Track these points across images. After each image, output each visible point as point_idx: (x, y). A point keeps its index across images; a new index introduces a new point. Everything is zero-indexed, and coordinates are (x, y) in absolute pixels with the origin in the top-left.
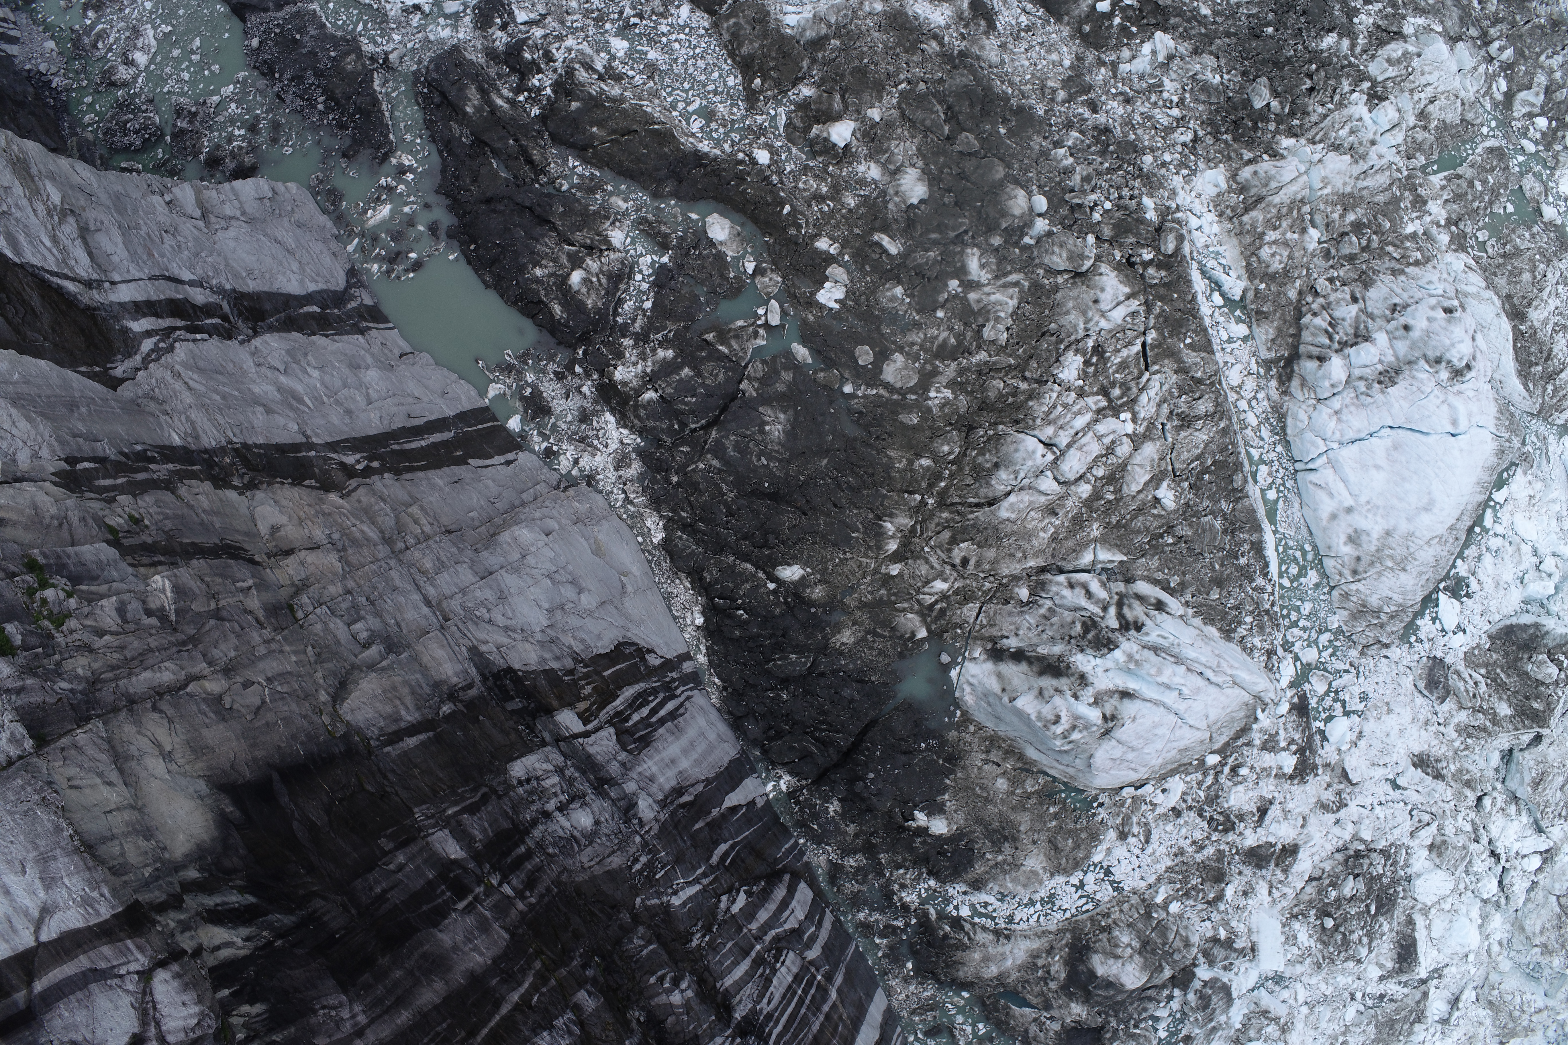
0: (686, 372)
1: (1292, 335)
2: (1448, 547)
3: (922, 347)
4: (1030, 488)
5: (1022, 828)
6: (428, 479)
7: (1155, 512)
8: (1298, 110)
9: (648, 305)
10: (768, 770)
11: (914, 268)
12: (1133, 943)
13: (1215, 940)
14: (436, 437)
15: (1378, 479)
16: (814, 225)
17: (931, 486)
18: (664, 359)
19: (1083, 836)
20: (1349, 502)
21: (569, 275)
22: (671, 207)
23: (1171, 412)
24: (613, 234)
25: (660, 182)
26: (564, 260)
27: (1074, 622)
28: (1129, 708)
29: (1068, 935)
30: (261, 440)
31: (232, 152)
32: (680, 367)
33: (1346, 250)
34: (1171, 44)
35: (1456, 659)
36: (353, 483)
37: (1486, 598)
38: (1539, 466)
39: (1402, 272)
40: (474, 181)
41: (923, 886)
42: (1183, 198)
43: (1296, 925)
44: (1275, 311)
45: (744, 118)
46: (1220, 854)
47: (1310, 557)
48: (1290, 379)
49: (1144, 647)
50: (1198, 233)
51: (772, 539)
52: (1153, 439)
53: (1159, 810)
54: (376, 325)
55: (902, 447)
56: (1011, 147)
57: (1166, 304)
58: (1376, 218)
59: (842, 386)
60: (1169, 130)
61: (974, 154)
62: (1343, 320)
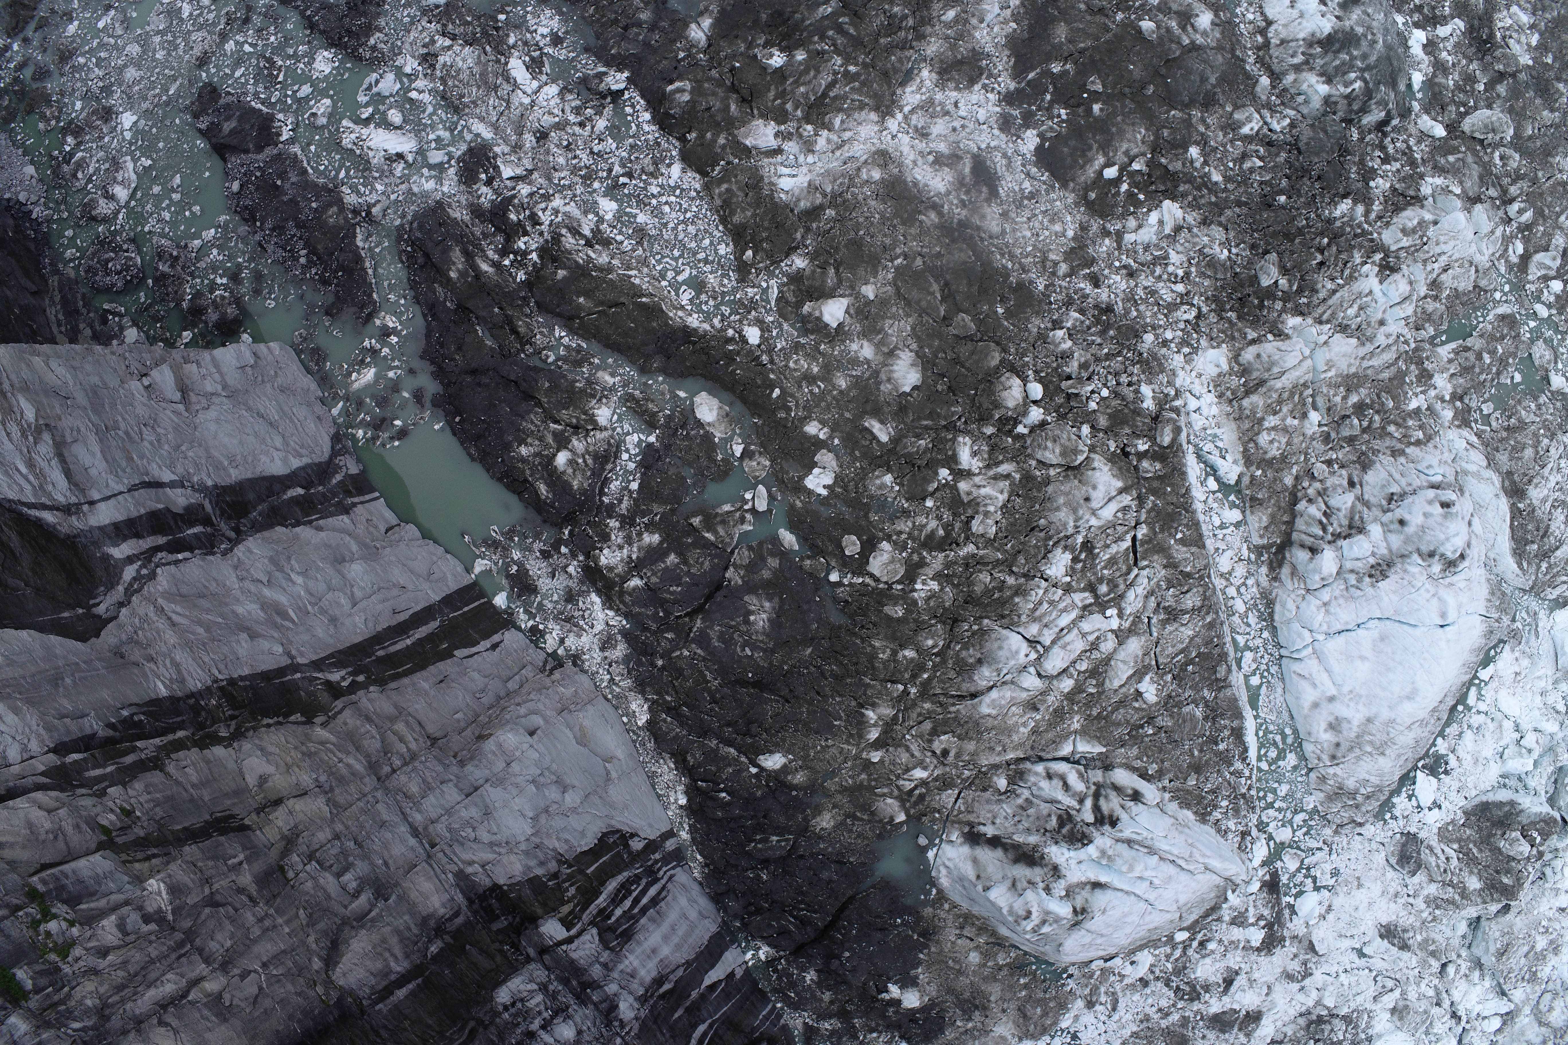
0: (672, 559)
1: (1285, 523)
2: (1429, 727)
3: (910, 534)
4: (1012, 682)
5: (992, 999)
6: (414, 684)
7: (1137, 705)
8: (1307, 287)
9: (634, 486)
10: (747, 941)
11: (904, 456)
14: (422, 632)
15: (1363, 670)
16: (804, 408)
17: (914, 676)
18: (650, 545)
19: (1051, 1005)
20: (1332, 691)
21: (555, 455)
22: (659, 383)
23: (1158, 604)
24: (599, 412)
25: (648, 357)
26: (550, 439)
27: (1049, 815)
28: (1100, 899)
30: (246, 671)
31: (214, 301)
32: (666, 554)
33: (1346, 432)
34: (1179, 213)
35: (1429, 835)
36: (339, 704)
37: (1464, 774)
38: (1527, 642)
39: (1402, 453)
40: (459, 348)
42: (1183, 379)
44: (1270, 497)
45: (735, 290)
46: (1185, 1021)
47: (1290, 740)
48: (1280, 566)
49: (1117, 841)
51: (754, 729)
52: (1138, 634)
53: (1127, 981)
54: (362, 499)
55: (886, 638)
56: (1007, 329)
57: (1158, 497)
58: (1379, 397)
59: (828, 574)
60: (1172, 307)
61: (970, 338)
62: (1339, 510)
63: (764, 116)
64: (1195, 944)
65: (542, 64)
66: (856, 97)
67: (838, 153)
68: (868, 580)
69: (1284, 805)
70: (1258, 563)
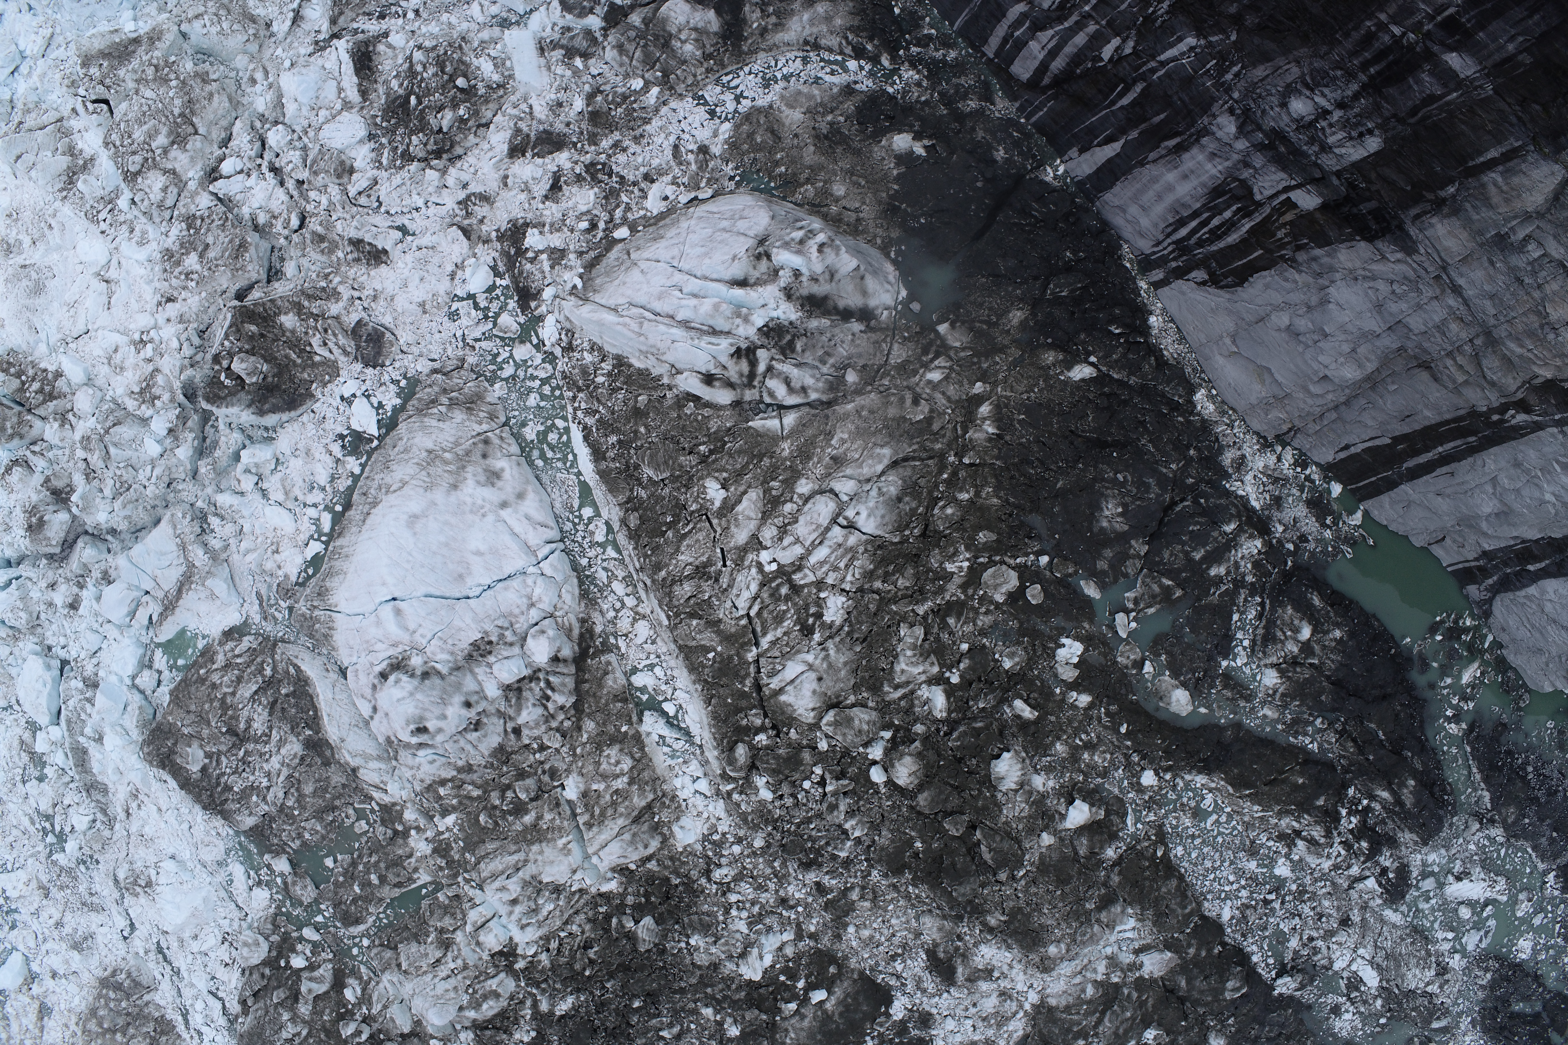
0: (1199, 556)
1: (586, 681)
2: (375, 484)
3: (976, 611)
4: (863, 481)
5: (812, 148)
6: (1439, 414)
7: (725, 475)
8: (601, 924)
9: (1236, 617)
10: (1065, 183)
11: (996, 689)
12: (679, 44)
13: (585, 56)
14: (1423, 458)
15: (476, 542)
16: (1091, 718)
17: (954, 474)
18: (1220, 565)
19: (746, 146)
20: (505, 514)
21: (1312, 635)
22: (1224, 716)
23: (717, 580)
24: (1275, 681)
25: (1237, 739)
26: (1317, 649)
27: (803, 352)
28: (737, 270)
29: (745, 48)
32: (1204, 559)
33: (530, 782)
34: (743, 970)
35: (350, 368)
37: (320, 437)
38: (269, 587)
39: (460, 770)
40: (1397, 715)
41: (899, 86)
42: (718, 808)
43: (496, 77)
44: (607, 704)
45: (1166, 816)
46: (594, 142)
47: (536, 453)
48: (581, 635)
49: (729, 333)
50: (696, 774)
51: (1102, 404)
52: (736, 548)
53: (669, 178)
54: (1467, 565)
55: (989, 507)
56: (912, 829)
57: (738, 690)
58: (496, 823)
59: (1051, 562)
60: (739, 878)
61: (947, 814)
62: (534, 705)
63: (1153, 981)
64: (602, 225)
65: (1348, 987)
66: (1076, 1017)
67: (1086, 961)
68: (1012, 562)
69: (528, 383)
70: (605, 635)
